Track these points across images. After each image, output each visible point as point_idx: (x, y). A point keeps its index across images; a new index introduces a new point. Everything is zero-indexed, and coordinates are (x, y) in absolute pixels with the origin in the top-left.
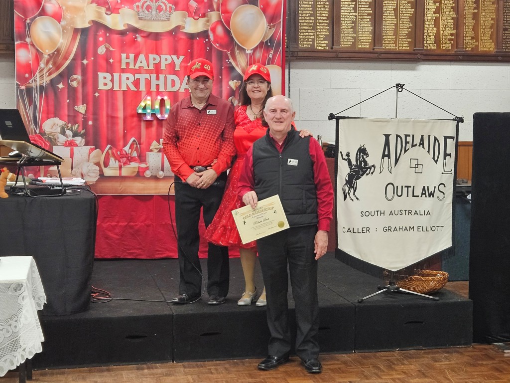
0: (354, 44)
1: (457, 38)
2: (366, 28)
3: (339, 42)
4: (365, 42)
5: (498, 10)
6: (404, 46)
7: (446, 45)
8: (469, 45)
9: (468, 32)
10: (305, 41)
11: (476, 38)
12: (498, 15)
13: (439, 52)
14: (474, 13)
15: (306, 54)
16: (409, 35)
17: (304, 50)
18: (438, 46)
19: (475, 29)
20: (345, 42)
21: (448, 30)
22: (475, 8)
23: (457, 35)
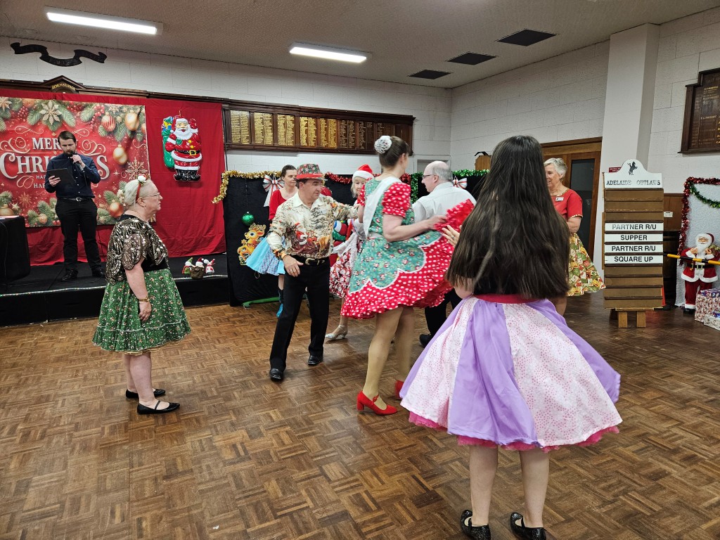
0: (263, 141)
1: (318, 140)
2: (269, 134)
3: (254, 141)
4: (269, 140)
5: (337, 126)
6: (291, 144)
7: (312, 144)
8: (324, 144)
9: (323, 137)
10: (235, 140)
11: (327, 140)
12: (337, 129)
13: (309, 147)
14: (325, 128)
15: (237, 146)
16: (292, 138)
17: (235, 144)
18: (308, 144)
19: (326, 136)
20: (258, 141)
21: (313, 136)
22: (326, 125)
23: (317, 139)
